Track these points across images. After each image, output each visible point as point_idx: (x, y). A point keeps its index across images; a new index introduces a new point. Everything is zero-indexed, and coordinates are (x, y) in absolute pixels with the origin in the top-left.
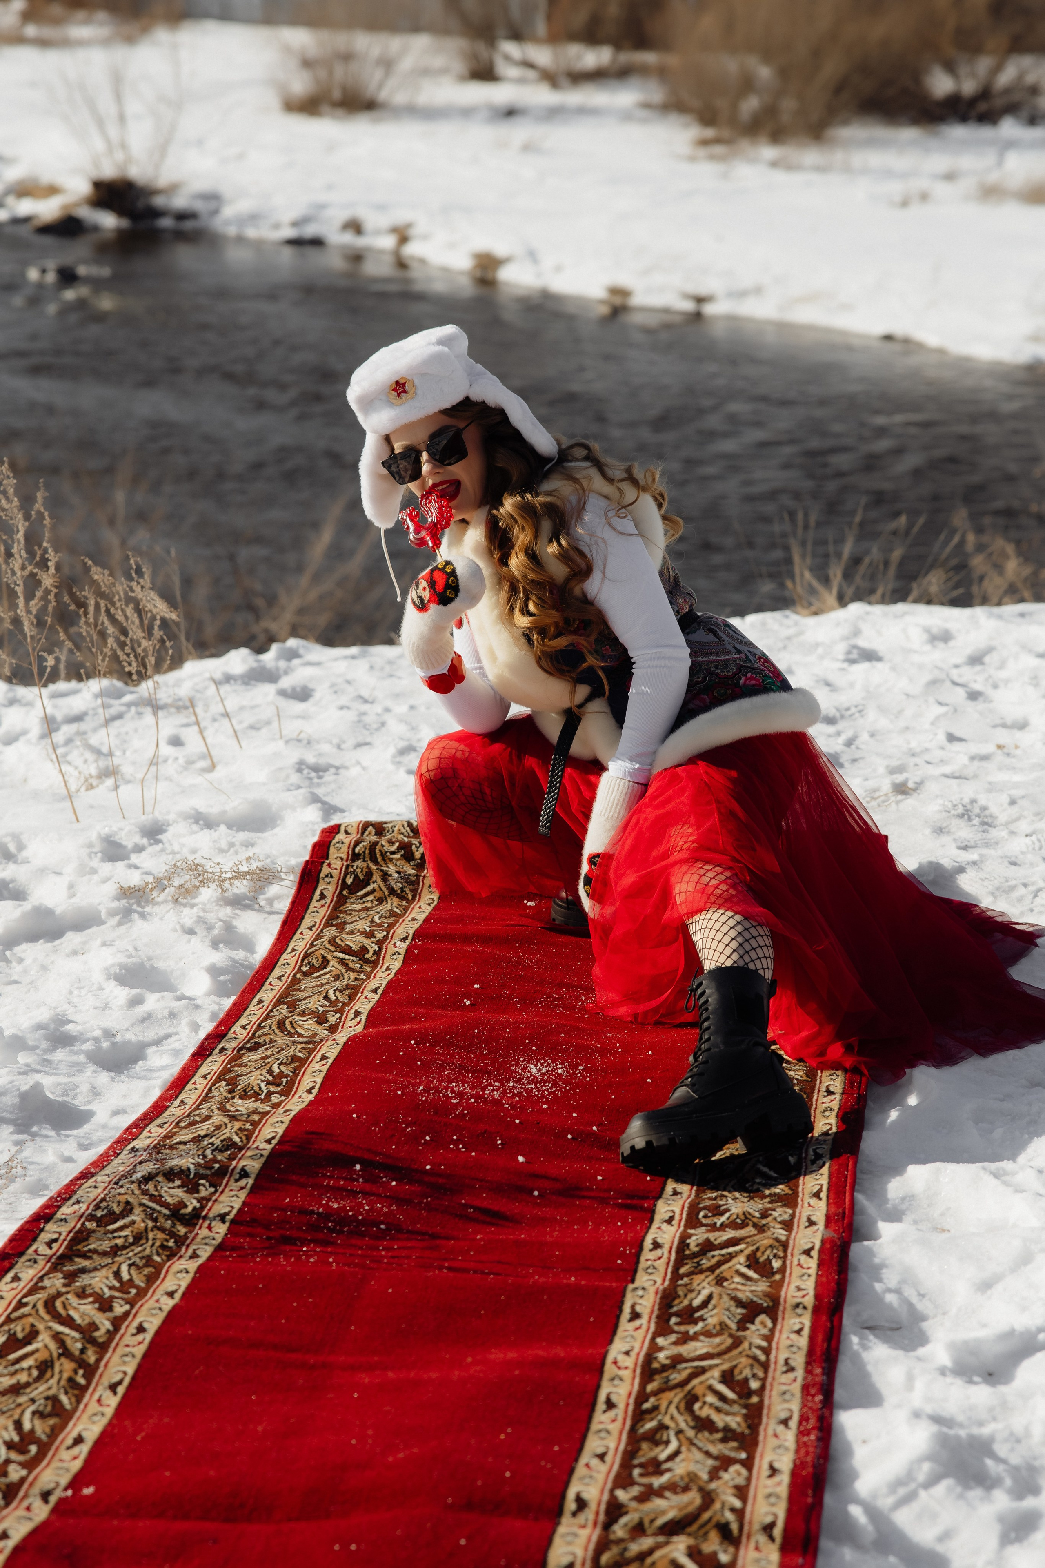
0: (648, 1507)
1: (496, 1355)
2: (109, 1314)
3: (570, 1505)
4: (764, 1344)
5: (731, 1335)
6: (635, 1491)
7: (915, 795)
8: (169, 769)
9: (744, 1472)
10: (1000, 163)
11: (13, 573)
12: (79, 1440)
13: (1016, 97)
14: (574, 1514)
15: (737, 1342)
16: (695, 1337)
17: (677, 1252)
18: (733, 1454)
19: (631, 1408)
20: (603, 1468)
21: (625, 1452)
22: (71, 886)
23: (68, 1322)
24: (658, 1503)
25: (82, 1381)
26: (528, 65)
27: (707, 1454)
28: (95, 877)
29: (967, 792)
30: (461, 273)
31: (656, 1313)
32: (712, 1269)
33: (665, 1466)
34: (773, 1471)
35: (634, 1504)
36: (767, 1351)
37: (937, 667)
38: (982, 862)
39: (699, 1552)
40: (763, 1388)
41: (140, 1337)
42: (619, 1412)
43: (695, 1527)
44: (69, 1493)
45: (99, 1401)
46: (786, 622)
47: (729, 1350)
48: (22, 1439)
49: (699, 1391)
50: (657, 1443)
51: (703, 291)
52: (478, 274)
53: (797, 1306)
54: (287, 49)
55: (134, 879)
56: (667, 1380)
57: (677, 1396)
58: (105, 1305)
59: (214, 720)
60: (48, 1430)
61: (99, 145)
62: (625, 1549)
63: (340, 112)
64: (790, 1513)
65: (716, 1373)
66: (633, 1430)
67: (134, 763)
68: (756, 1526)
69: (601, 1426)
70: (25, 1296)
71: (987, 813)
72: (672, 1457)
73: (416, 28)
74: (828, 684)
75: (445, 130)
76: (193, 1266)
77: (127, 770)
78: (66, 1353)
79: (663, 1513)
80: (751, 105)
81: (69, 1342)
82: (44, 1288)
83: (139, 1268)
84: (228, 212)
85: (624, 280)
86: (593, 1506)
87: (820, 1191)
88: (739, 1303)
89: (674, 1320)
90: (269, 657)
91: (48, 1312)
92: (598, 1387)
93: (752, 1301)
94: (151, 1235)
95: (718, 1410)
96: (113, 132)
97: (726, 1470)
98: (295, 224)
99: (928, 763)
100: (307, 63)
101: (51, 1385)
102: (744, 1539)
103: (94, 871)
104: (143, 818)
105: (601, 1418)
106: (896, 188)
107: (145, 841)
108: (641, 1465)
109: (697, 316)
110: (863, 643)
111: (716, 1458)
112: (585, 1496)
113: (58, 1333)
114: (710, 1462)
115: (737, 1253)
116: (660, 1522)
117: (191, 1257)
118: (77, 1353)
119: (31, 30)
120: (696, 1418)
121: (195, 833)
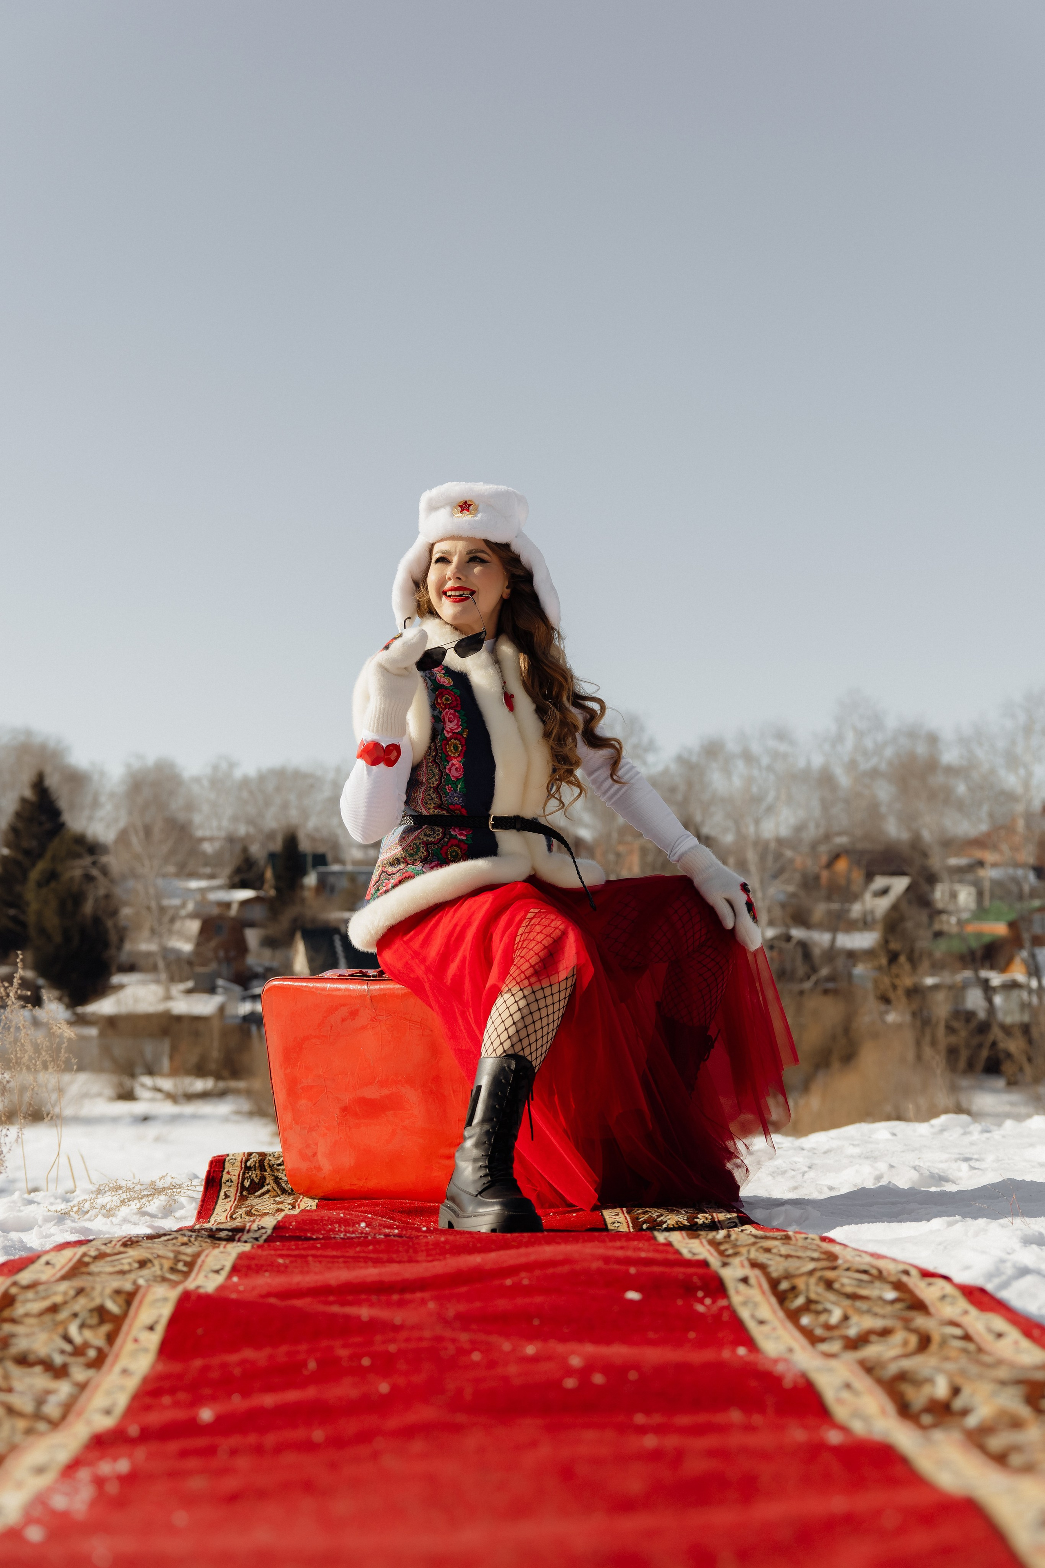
26: (159, 1090)
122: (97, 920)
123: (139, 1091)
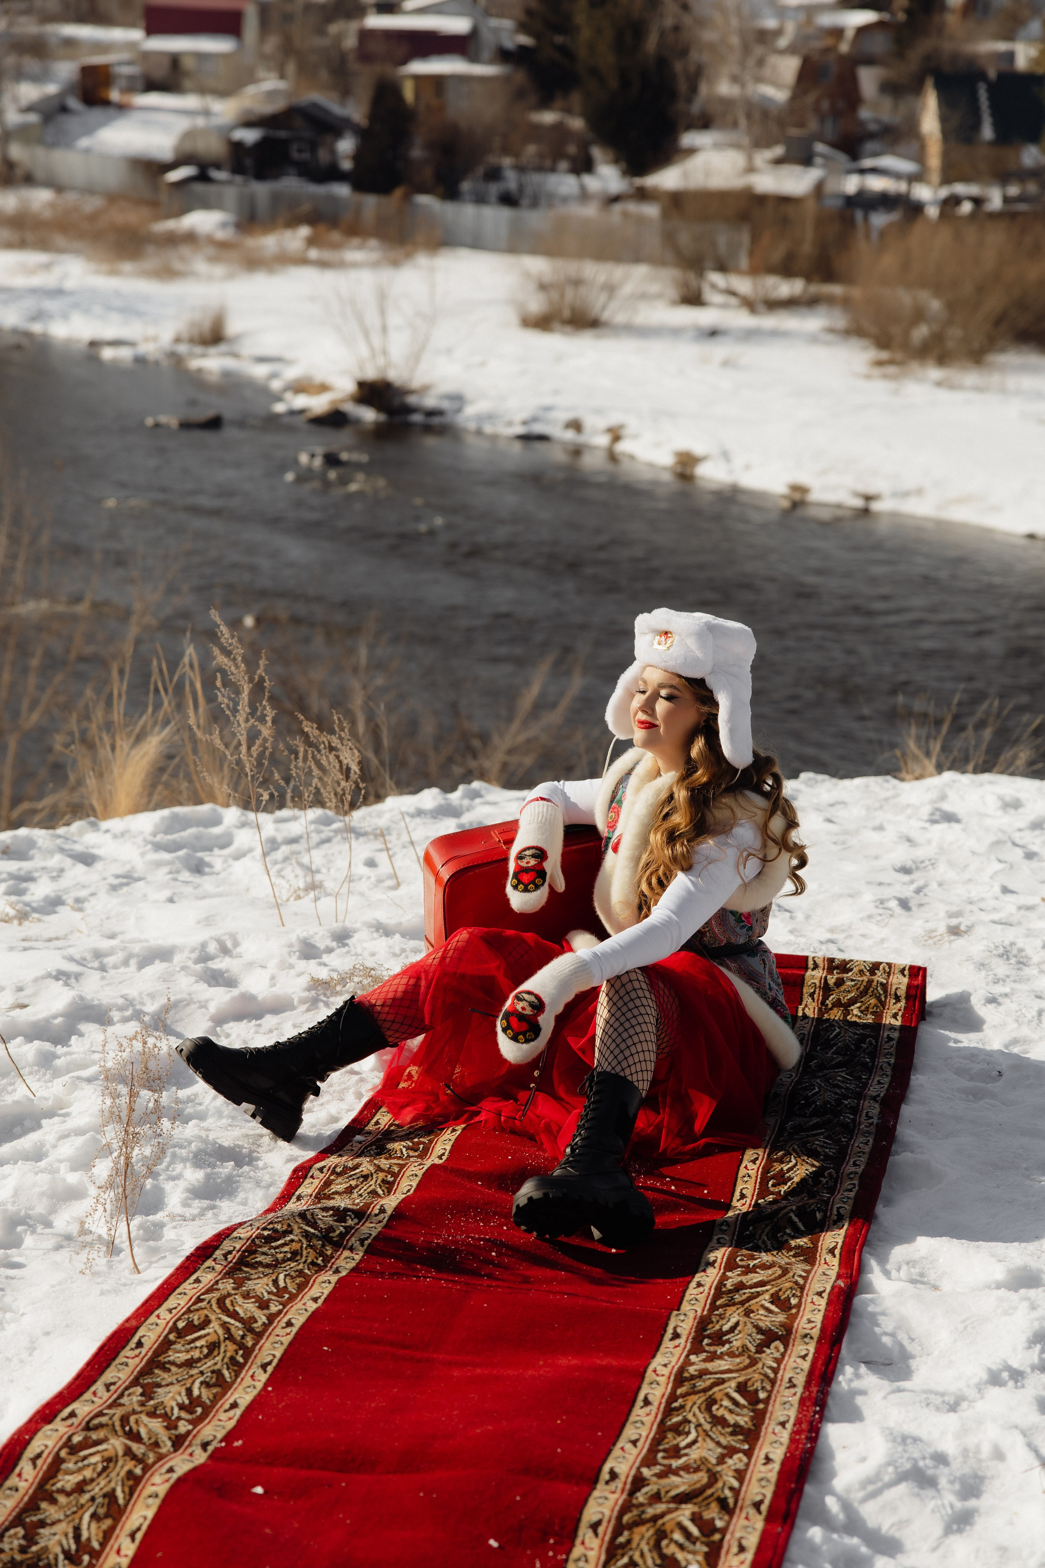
0: (664, 1481)
1: (563, 1362)
2: (266, 1312)
3: (605, 1475)
4: (775, 1365)
5: (749, 1357)
6: (657, 1469)
7: (966, 936)
8: (363, 886)
9: (745, 1459)
11: (239, 725)
12: (234, 1405)
14: (607, 1483)
15: (753, 1362)
16: (721, 1357)
17: (716, 1289)
18: (738, 1446)
19: (663, 1406)
20: (635, 1451)
21: (654, 1439)
22: (273, 978)
23: (234, 1315)
24: (674, 1479)
25: (241, 1360)
26: (732, 293)
27: (718, 1444)
28: (292, 971)
29: (1009, 935)
30: (664, 468)
31: (693, 1334)
32: (742, 1303)
33: (683, 1452)
34: (768, 1460)
35: (654, 1479)
36: (776, 1371)
37: (1000, 830)
38: (1012, 994)
39: (701, 1517)
40: (769, 1398)
41: (288, 1330)
42: (653, 1408)
43: (700, 1499)
44: (223, 1444)
45: (252, 1376)
46: (886, 785)
47: (746, 1368)
48: (191, 1403)
49: (718, 1396)
50: (679, 1434)
51: (871, 490)
52: (679, 470)
53: (806, 1336)
54: (527, 275)
55: (323, 974)
56: (694, 1386)
57: (700, 1399)
58: (263, 1305)
59: (404, 847)
60: (211, 1397)
61: (364, 351)
62: (643, 1512)
63: (568, 329)
64: (776, 1494)
65: (733, 1384)
66: (662, 1422)
67: (335, 880)
68: (748, 1502)
69: (638, 1418)
70: (203, 1294)
71: (1023, 954)
72: (689, 1446)
73: (637, 259)
74: (909, 840)
75: (657, 347)
76: (334, 1279)
77: (329, 885)
78: (230, 1337)
79: (677, 1487)
80: (921, 332)
81: (233, 1330)
82: (218, 1290)
83: (292, 1278)
84: (470, 411)
85: (803, 478)
86: (623, 1478)
87: (835, 1248)
88: (760, 1330)
89: (706, 1341)
90: (456, 797)
91: (219, 1307)
92: (639, 1388)
93: (770, 1330)
94: (305, 1253)
95: (731, 1411)
96: (376, 341)
97: (731, 1457)
98: (525, 423)
99: (981, 910)
100: (543, 287)
101: (217, 1362)
102: (737, 1511)
103: (291, 967)
104: (335, 925)
105: (638, 1412)
107: (334, 944)
108: (664, 1451)
109: (865, 512)
110: (947, 807)
111: (725, 1447)
112: (617, 1470)
113: (225, 1323)
114: (719, 1450)
115: (763, 1292)
116: (673, 1493)
117: (334, 1272)
118: (239, 1338)
119: (314, 254)
120: (713, 1416)
121: (375, 939)
122: (662, 63)
123: (710, 296)
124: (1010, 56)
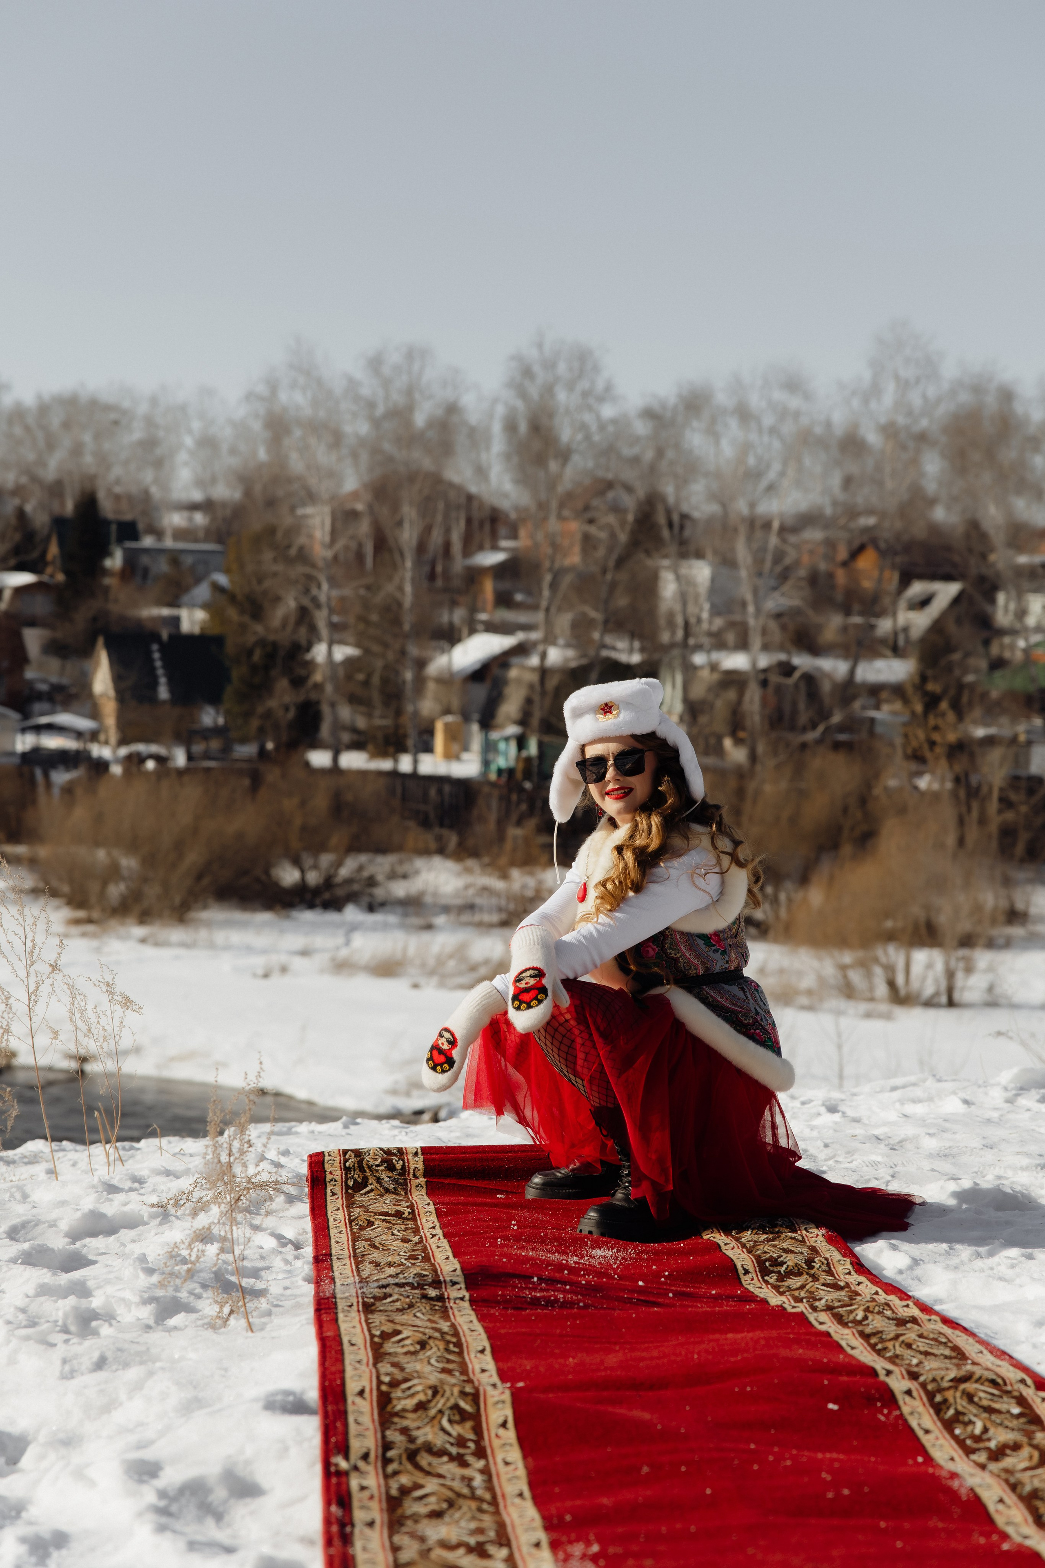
10: (348, 943)
13: (356, 887)
80: (116, 891)
86: (938, 1432)
106: (258, 962)
109: (81, 1073)
124: (176, 620)
